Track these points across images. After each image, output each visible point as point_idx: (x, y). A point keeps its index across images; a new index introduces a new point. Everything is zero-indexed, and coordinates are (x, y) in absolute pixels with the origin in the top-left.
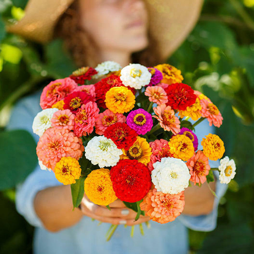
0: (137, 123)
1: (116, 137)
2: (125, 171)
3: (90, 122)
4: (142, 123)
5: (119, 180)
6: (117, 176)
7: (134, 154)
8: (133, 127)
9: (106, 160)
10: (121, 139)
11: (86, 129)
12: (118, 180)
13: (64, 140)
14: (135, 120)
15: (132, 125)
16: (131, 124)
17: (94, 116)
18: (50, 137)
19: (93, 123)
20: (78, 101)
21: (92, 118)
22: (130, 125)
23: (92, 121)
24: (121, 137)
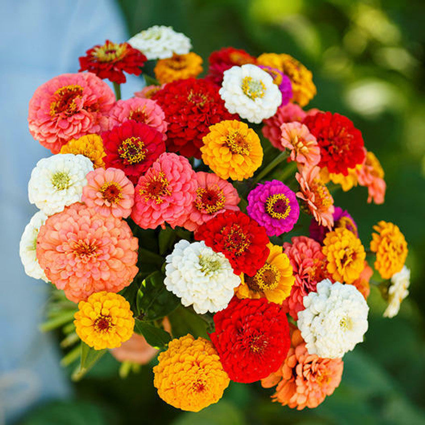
0: (274, 215)
1: (231, 248)
2: (249, 327)
3: (181, 203)
4: (284, 216)
5: (237, 348)
6: (232, 339)
7: (266, 285)
8: (264, 222)
9: (211, 300)
10: (241, 254)
11: (172, 217)
12: (234, 348)
13: (112, 243)
14: (270, 209)
15: (264, 218)
16: (262, 216)
17: (188, 191)
18: (80, 230)
19: (188, 205)
20: (137, 146)
21: (184, 195)
22: (259, 217)
23: (186, 201)
24: (243, 247)
